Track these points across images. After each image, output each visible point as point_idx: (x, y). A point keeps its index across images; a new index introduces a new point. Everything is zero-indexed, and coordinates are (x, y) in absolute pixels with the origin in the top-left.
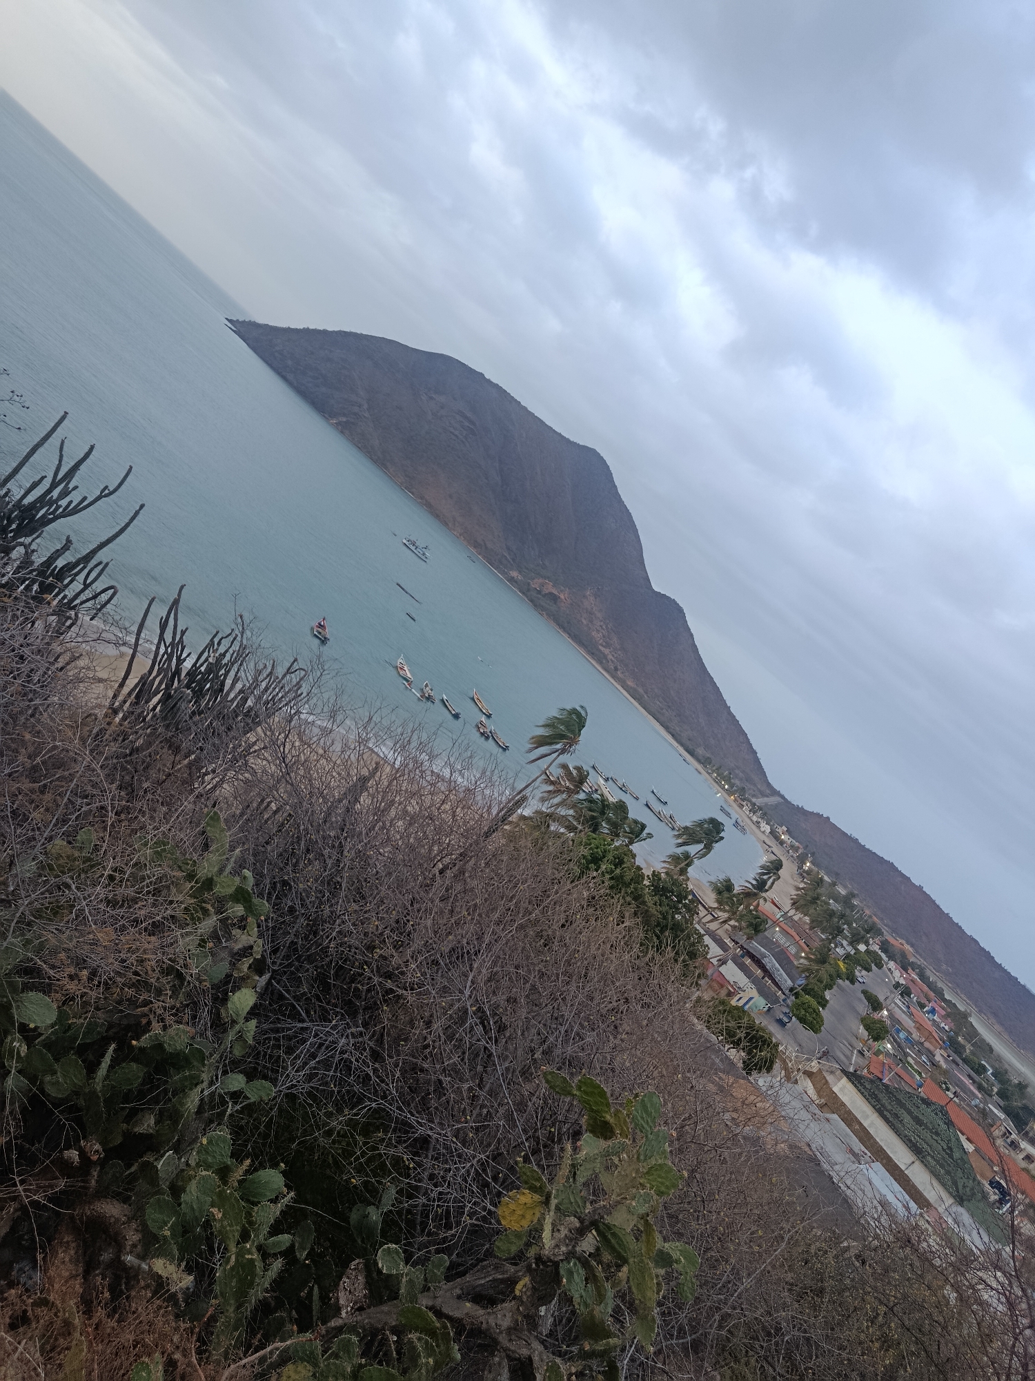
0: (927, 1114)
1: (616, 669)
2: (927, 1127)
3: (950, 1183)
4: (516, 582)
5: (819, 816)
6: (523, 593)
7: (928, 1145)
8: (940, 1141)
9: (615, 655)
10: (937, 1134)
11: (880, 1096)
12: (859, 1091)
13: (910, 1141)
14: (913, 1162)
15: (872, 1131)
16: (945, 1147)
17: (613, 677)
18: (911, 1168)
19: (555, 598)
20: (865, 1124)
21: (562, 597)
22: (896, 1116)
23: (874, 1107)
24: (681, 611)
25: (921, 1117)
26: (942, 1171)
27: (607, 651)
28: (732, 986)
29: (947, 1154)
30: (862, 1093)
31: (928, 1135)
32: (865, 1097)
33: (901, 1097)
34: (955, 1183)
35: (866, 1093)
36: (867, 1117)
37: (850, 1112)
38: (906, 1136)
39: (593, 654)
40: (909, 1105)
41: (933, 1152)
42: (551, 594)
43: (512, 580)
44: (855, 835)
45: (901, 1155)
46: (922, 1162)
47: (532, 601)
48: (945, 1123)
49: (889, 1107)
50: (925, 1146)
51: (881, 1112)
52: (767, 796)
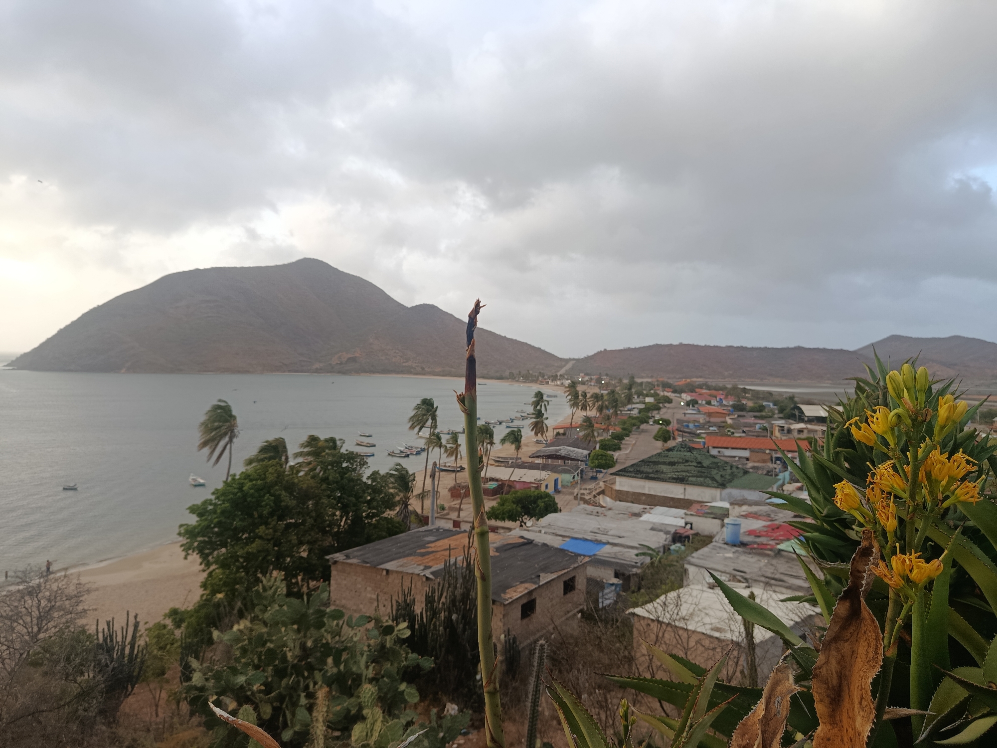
0: (675, 456)
1: (423, 369)
2: (679, 463)
3: (710, 482)
4: (321, 369)
5: (600, 353)
6: (330, 372)
7: (685, 471)
8: (691, 464)
9: (417, 362)
10: (687, 461)
11: (642, 469)
12: (628, 476)
13: (674, 478)
14: (685, 489)
15: (652, 493)
16: (696, 464)
17: (424, 374)
18: (686, 493)
19: (353, 360)
20: (647, 492)
21: (358, 355)
22: (657, 471)
23: (642, 478)
24: (433, 308)
25: (672, 460)
26: (702, 479)
27: (409, 363)
28: (535, 483)
29: (699, 467)
30: (631, 477)
31: (681, 467)
32: (633, 477)
33: (654, 459)
34: (713, 479)
35: (633, 475)
36: (644, 487)
37: (634, 494)
38: (670, 478)
39: (402, 371)
40: (661, 460)
41: (691, 473)
42: (349, 359)
43: (317, 371)
44: (626, 346)
45: (676, 491)
46: (688, 484)
47: (339, 372)
48: (688, 451)
49: (651, 471)
50: (684, 474)
51: (648, 477)
52: (564, 366)
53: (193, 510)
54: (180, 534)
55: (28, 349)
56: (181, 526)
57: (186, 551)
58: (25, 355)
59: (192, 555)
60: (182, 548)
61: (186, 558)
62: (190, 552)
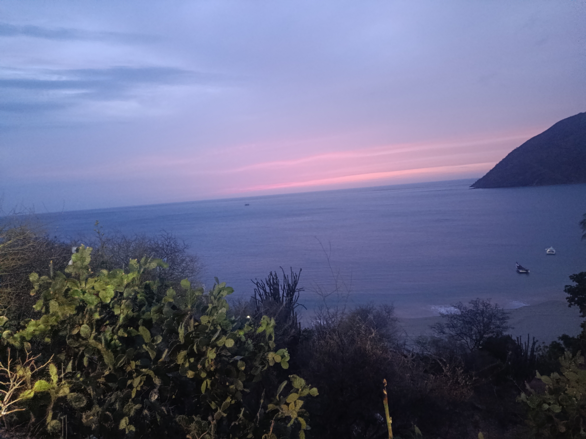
53: (574, 278)
54: (565, 291)
55: (481, 177)
56: (566, 286)
57: (570, 302)
58: (480, 181)
59: (574, 305)
60: (568, 300)
61: (570, 306)
62: (573, 303)
